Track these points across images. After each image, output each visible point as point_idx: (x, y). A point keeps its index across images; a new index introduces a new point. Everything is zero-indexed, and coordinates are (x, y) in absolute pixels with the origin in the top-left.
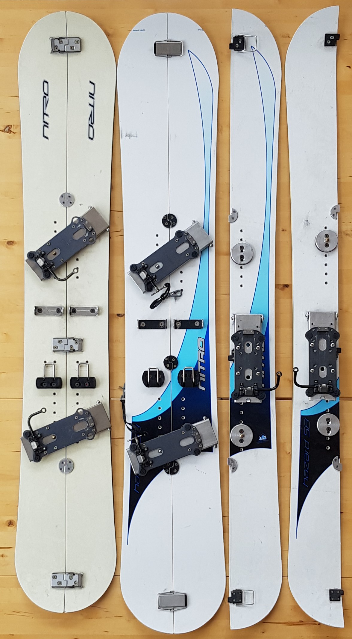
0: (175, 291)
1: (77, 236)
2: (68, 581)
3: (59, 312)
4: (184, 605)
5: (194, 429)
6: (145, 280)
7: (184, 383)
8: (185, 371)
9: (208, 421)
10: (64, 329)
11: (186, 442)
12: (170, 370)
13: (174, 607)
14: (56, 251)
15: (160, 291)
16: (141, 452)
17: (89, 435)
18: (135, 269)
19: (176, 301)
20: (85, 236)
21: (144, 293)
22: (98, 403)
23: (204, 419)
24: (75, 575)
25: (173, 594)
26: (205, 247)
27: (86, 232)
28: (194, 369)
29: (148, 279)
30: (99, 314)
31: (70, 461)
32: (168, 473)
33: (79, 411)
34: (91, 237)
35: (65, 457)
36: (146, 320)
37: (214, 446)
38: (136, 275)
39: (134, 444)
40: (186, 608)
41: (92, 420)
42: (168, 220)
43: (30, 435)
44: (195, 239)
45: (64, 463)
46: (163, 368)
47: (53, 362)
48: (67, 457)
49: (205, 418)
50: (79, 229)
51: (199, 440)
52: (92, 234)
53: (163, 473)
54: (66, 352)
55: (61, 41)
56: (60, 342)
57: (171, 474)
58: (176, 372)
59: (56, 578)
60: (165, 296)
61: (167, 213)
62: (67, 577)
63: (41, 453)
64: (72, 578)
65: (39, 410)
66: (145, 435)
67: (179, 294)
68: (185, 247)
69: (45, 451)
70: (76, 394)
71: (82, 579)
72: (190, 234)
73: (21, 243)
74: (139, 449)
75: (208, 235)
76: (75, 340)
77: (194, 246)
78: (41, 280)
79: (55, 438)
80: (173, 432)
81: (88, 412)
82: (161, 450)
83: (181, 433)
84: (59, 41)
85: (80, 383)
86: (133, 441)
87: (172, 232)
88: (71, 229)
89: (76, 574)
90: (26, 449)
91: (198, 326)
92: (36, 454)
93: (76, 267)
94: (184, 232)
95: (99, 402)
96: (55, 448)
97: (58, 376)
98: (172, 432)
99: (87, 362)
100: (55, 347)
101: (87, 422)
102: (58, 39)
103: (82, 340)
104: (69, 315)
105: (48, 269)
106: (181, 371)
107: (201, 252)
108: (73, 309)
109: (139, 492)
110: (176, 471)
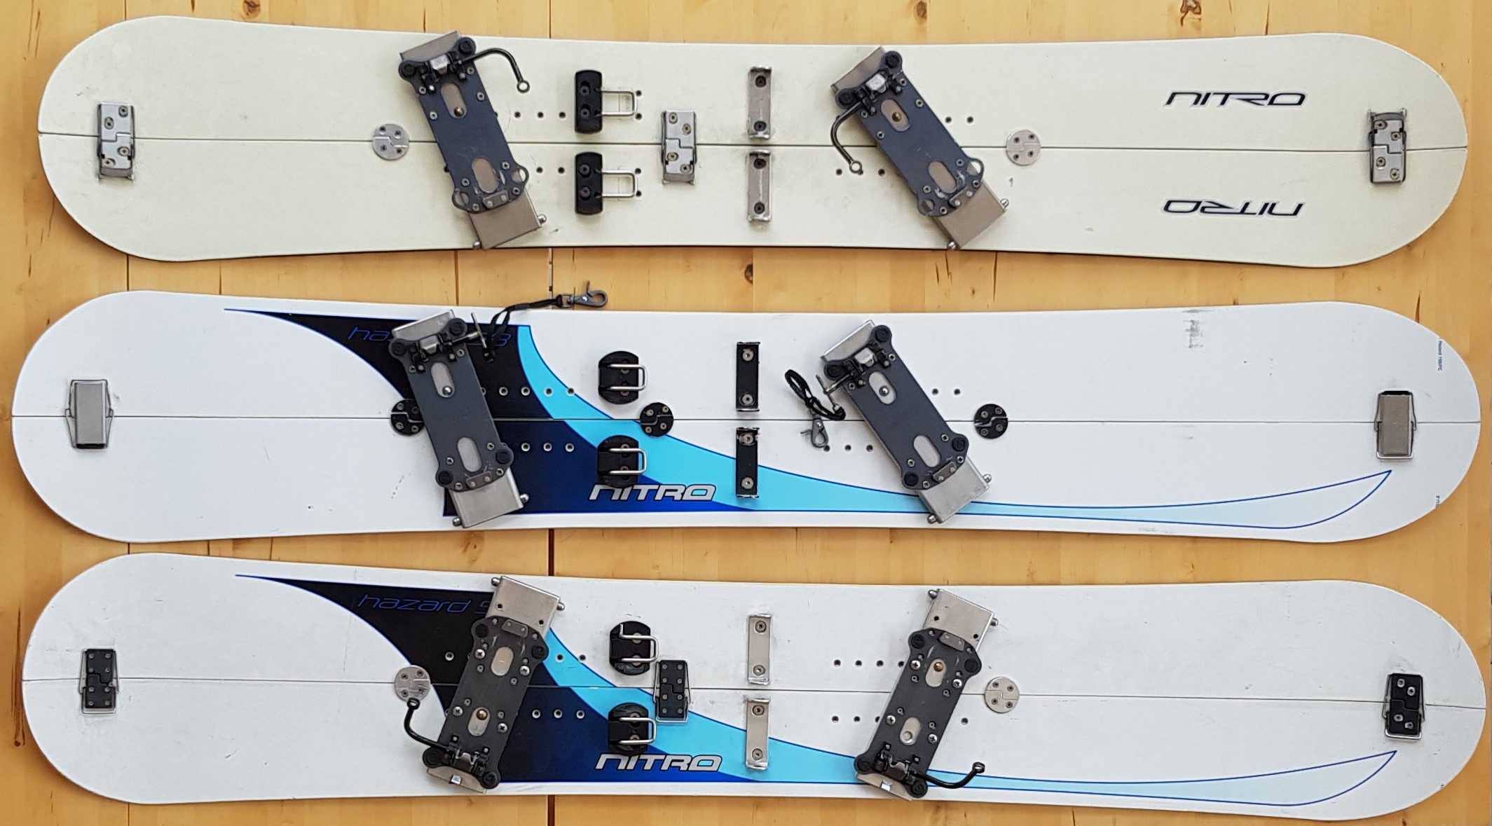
0: (825, 431)
1: (938, 172)
2: (114, 143)
3: (757, 127)
4: (81, 441)
5: (500, 472)
6: (852, 359)
7: (607, 449)
8: (637, 453)
9: (517, 505)
10: (718, 140)
11: (468, 453)
12: (638, 417)
13: (75, 417)
14: (904, 120)
15: (826, 397)
16: (445, 344)
17: (465, 197)
18: (879, 338)
19: (802, 433)
20: (937, 191)
21: (823, 358)
22: (540, 218)
23: (522, 497)
24: (129, 162)
25: (107, 415)
26: (930, 507)
27: (945, 193)
28: (641, 475)
29: (855, 368)
30: (753, 222)
31: (403, 150)
32: (395, 409)
33: (522, 173)
34: (934, 205)
35: (411, 139)
36: (757, 362)
37: (458, 519)
38: (865, 338)
39: (466, 328)
40: (74, 447)
41: (500, 203)
42: (993, 418)
43: (463, 53)
44: (948, 480)
45: (398, 137)
46: (644, 401)
47: (639, 111)
48: (411, 144)
49: (524, 499)
50: (955, 177)
51: (473, 484)
52: (942, 208)
53: (395, 397)
54: (663, 144)
55: (1398, 135)
56: (686, 128)
57: (392, 416)
58: (635, 432)
59: (120, 115)
60: (815, 406)
61: (1009, 417)
62: (125, 141)
63: (422, 79)
64: (122, 153)
65: (523, 77)
66: (486, 355)
67: (818, 440)
68: (930, 457)
69: (425, 90)
70: (561, 166)
71: (120, 177)
72: (961, 468)
73: (921, 37)
74: (453, 341)
75: (957, 511)
76: (692, 166)
77: (932, 478)
78: (834, 85)
79: (456, 112)
80: (493, 423)
81: (518, 193)
82: (449, 394)
83: (490, 442)
84: (1398, 130)
85: (588, 175)
86: (472, 327)
87: (966, 429)
88: (955, 157)
89: (131, 164)
90: (430, 42)
91: (743, 485)
92: (419, 67)
93: (863, 169)
94: (965, 455)
95: (542, 221)
96: (432, 113)
97: (606, 124)
98: (493, 420)
99: (639, 194)
100: (673, 118)
101: (496, 191)
102: (1402, 130)
103: (690, 182)
104: (751, 151)
105: (861, 100)
106: (635, 444)
107: (918, 496)
108: (763, 160)
109: (349, 338)
110: (399, 428)
